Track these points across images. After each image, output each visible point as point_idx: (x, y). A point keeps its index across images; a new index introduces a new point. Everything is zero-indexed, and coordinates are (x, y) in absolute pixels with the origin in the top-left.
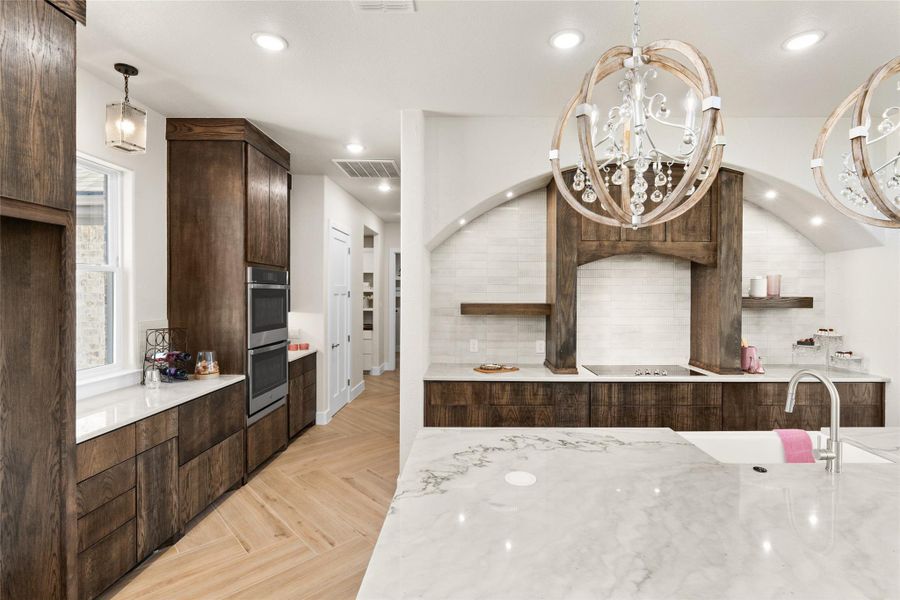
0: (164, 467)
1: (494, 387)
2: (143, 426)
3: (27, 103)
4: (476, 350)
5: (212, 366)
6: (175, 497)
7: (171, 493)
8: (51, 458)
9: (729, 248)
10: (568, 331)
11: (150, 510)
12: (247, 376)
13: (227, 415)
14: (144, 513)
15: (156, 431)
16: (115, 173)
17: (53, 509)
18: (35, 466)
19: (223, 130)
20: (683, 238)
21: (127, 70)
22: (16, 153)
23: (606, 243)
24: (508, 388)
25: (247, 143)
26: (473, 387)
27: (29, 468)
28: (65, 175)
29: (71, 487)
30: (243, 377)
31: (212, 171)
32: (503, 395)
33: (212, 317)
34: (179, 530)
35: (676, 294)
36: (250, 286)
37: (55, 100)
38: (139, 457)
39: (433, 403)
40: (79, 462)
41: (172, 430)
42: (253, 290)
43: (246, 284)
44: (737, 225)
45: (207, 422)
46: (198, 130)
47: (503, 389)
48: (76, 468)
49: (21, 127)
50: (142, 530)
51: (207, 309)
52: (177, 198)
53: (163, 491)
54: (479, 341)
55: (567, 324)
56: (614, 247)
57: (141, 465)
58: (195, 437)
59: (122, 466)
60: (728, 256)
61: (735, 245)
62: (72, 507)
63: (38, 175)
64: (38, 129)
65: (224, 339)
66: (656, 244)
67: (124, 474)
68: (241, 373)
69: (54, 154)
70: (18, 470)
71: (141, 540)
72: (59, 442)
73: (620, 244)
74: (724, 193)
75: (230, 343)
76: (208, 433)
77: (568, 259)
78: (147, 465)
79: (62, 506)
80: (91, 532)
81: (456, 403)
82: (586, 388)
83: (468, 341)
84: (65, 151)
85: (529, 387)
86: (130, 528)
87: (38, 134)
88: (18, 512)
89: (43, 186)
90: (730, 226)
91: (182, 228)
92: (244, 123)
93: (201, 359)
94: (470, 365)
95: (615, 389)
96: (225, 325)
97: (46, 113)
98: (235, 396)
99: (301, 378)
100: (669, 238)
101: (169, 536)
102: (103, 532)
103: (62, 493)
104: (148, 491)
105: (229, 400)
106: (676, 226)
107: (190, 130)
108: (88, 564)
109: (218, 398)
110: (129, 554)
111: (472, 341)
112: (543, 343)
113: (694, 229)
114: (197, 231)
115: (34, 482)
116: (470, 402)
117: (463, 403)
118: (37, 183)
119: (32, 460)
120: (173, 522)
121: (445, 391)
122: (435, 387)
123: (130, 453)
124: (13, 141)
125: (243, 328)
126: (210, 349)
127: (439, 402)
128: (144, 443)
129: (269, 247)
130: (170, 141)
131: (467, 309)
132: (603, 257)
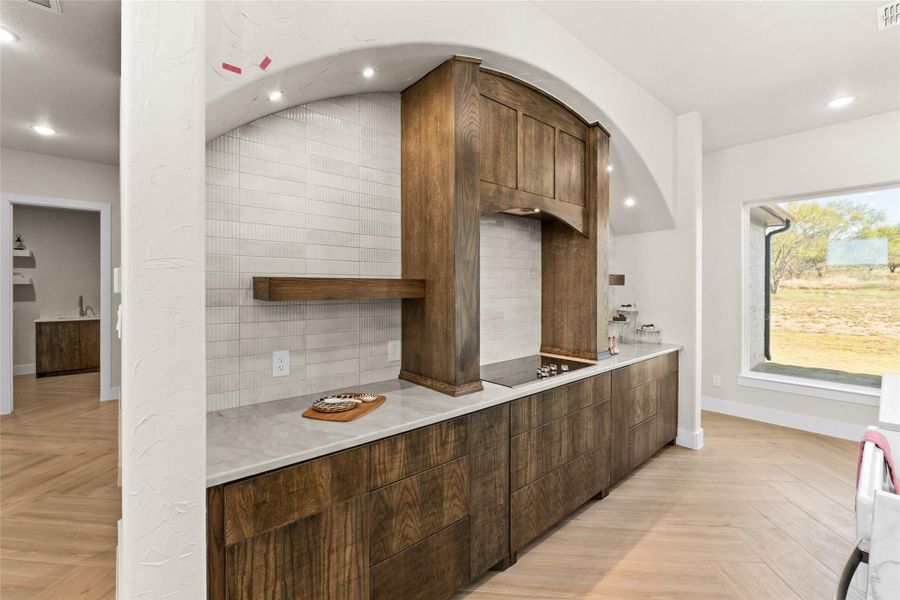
1: (376, 452)
4: (286, 371)
24: (401, 446)
26: (335, 465)
32: (392, 461)
39: (229, 541)
47: (393, 450)
54: (291, 353)
81: (296, 516)
82: (506, 411)
83: (269, 356)
85: (435, 433)
94: (283, 405)
95: (534, 404)
111: (278, 355)
112: (398, 344)
116: (327, 503)
117: (310, 510)
121: (268, 496)
127: (248, 531)
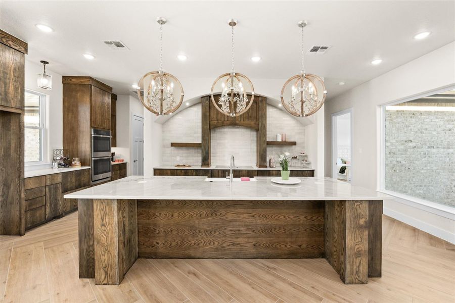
0: (56, 192)
1: (178, 171)
2: (48, 177)
3: (9, 79)
4: (179, 160)
5: (78, 163)
6: (60, 202)
7: (59, 201)
8: (17, 182)
9: (262, 124)
10: (206, 152)
11: (51, 205)
12: (91, 167)
13: (82, 179)
14: (48, 205)
15: (53, 179)
16: (42, 95)
17: (17, 197)
18: (12, 184)
19: (82, 80)
20: (247, 120)
21: (45, 63)
22: (6, 93)
23: (220, 121)
24: (183, 171)
25: (91, 85)
26: (171, 171)
27: (10, 185)
28: (21, 99)
29: (23, 190)
30: (90, 167)
31: (79, 95)
33: (79, 146)
34: (62, 214)
35: (252, 140)
36: (93, 135)
37: (18, 77)
38: (47, 187)
40: (26, 184)
41: (59, 180)
42: (94, 137)
43: (91, 135)
44: (264, 116)
45: (74, 180)
46: (73, 80)
48: (24, 186)
49: (7, 86)
50: (48, 210)
51: (77, 143)
52: (66, 104)
53: (56, 200)
54: (180, 157)
55: (205, 149)
56: (223, 123)
57: (47, 189)
58: (69, 184)
59: (40, 188)
60: (261, 126)
61: (264, 123)
62: (23, 196)
63: (12, 99)
64: (12, 86)
65: (83, 154)
66: (237, 122)
67: (41, 191)
68: (89, 166)
69: (18, 93)
70: (7, 185)
71: (47, 213)
72: (19, 177)
73: (225, 122)
74: (260, 104)
75: (85, 155)
76: (74, 184)
77: (206, 127)
78: (50, 190)
79: (20, 195)
80: (30, 206)
82: (210, 171)
84: (21, 92)
85: (190, 171)
86: (43, 208)
87: (12, 87)
88: (7, 197)
89: (14, 102)
90: (262, 116)
91: (68, 114)
92: (91, 78)
93: (74, 160)
94: (174, 165)
95: (220, 172)
96: (83, 149)
97: (15, 81)
98: (86, 173)
99: (118, 172)
100: (242, 120)
101: (58, 215)
102: (34, 207)
103: (20, 191)
104: (50, 198)
105: (83, 174)
106: (244, 116)
107: (71, 80)
108: (29, 215)
109: (78, 173)
110: (43, 216)
111: (177, 157)
113: (251, 117)
114: (73, 116)
115: (12, 188)
118: (12, 101)
119: (11, 182)
120: (60, 210)
121: (161, 172)
122: (157, 171)
123: (43, 185)
124: (5, 90)
125: (90, 150)
126: (78, 157)
128: (48, 183)
129: (102, 122)
130: (64, 84)
131: (173, 145)
132: (219, 127)
